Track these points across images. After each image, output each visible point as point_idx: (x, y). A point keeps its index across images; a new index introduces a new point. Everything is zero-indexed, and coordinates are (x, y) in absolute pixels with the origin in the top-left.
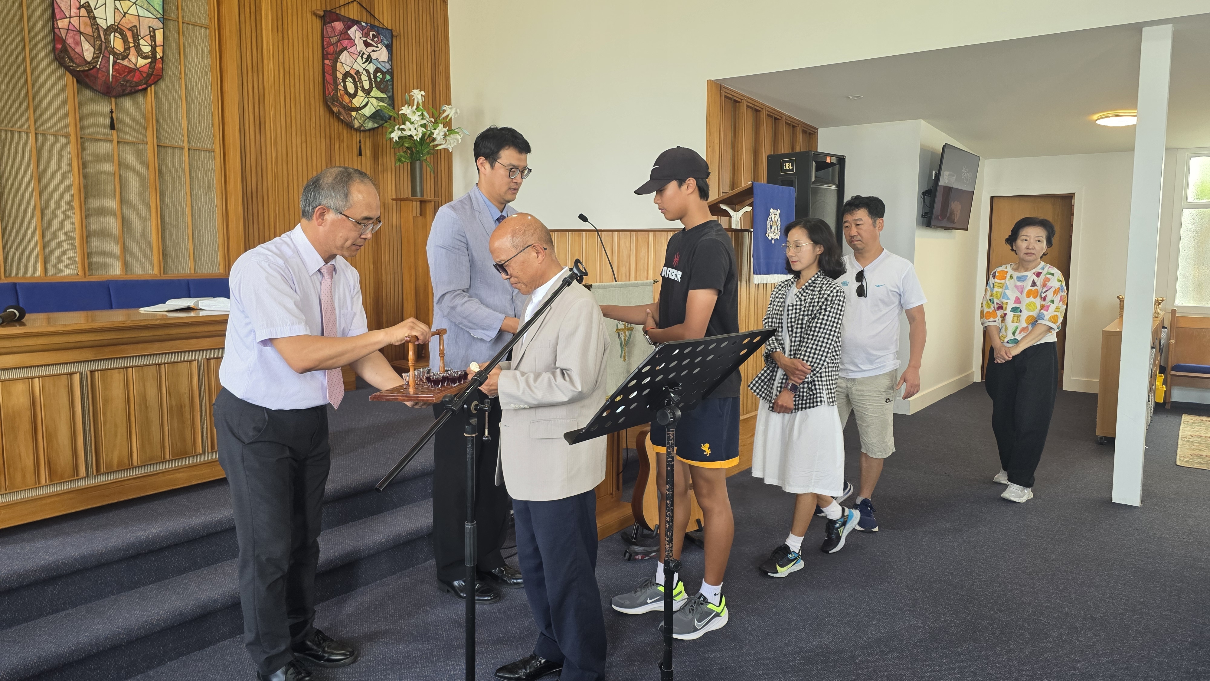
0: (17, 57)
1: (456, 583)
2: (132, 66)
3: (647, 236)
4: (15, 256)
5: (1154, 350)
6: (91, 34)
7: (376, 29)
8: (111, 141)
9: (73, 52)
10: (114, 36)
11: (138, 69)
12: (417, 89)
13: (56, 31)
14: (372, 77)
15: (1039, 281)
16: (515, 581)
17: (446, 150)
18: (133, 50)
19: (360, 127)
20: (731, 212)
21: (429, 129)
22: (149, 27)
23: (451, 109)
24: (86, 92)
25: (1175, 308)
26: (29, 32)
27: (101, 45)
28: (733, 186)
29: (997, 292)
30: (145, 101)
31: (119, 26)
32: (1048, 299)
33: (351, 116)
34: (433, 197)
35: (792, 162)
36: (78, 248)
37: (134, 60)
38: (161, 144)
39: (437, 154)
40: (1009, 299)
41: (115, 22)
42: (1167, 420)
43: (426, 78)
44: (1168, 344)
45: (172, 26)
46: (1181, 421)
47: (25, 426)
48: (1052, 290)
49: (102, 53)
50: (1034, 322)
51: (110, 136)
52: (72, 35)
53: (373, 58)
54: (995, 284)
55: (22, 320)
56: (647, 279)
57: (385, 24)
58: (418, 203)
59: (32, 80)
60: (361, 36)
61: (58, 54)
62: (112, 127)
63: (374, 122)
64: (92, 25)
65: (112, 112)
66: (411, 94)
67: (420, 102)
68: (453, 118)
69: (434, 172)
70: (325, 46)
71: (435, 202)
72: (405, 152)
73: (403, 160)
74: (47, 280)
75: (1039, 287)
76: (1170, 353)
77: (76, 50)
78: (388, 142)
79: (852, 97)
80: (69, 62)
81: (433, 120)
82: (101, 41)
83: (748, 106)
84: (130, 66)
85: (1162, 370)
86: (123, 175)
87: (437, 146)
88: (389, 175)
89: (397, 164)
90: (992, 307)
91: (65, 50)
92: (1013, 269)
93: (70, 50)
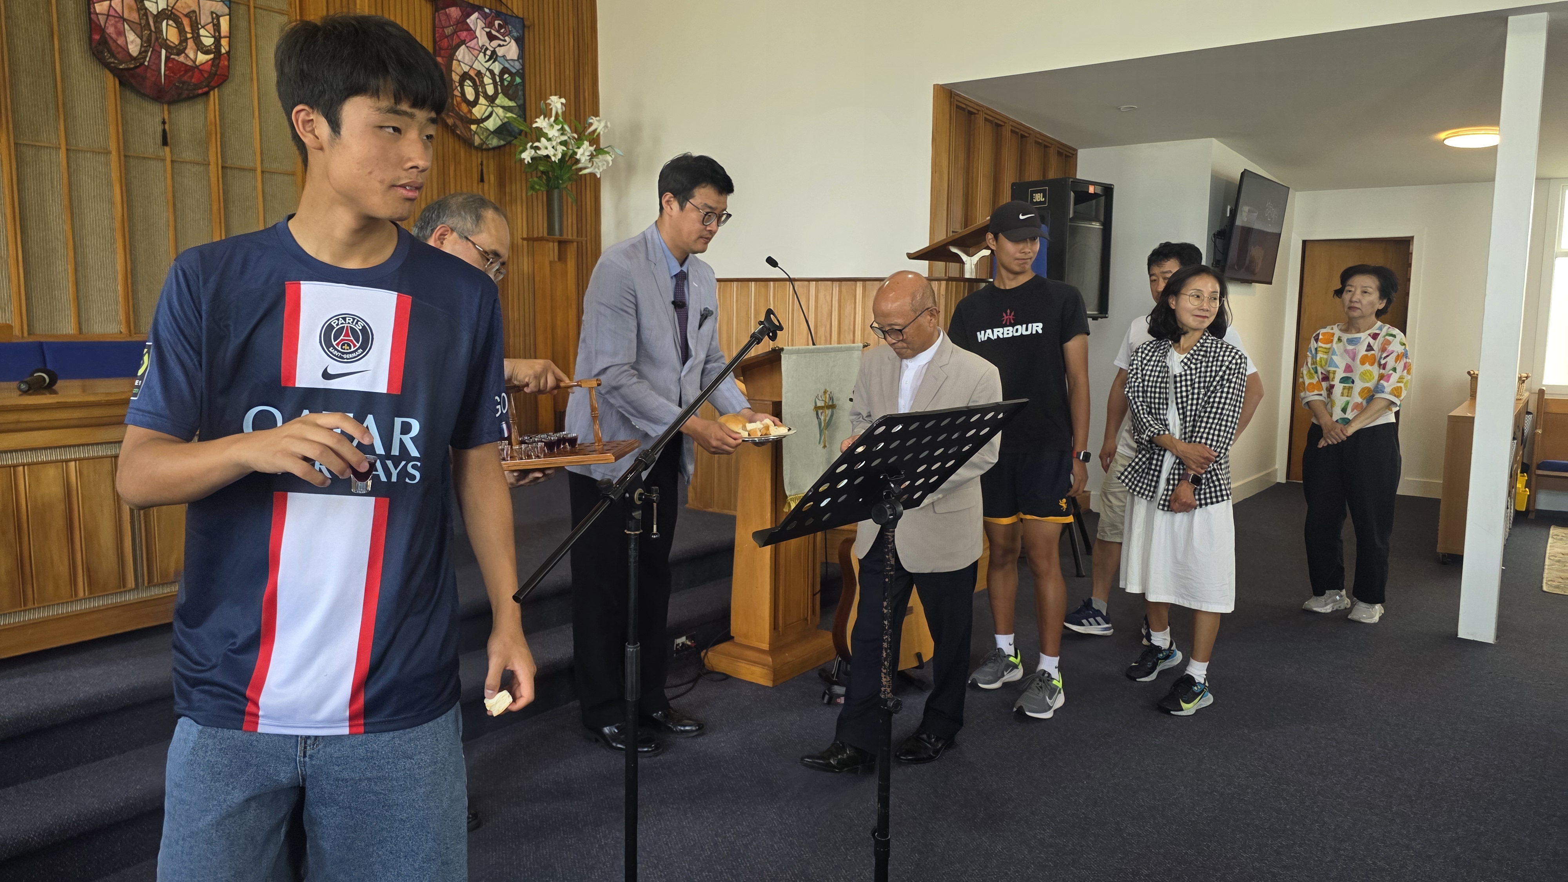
0: (43, 50)
1: (606, 730)
2: (190, 63)
3: (854, 287)
4: (42, 308)
5: (1515, 441)
6: (137, 20)
7: (503, 17)
8: (163, 160)
9: (115, 44)
10: (167, 25)
11: (197, 67)
12: (556, 95)
13: (93, 16)
14: (498, 79)
15: (1376, 345)
16: (682, 728)
17: (593, 175)
18: (191, 43)
19: (482, 145)
20: (964, 257)
21: (571, 147)
22: (212, 13)
23: (599, 121)
24: (131, 96)
25: (1544, 388)
26: (58, 18)
27: (150, 35)
28: (966, 223)
29: (1321, 358)
30: (206, 109)
31: (173, 11)
32: (1389, 367)
33: (471, 130)
34: (575, 237)
35: (1044, 192)
36: (121, 299)
37: (192, 56)
38: (227, 165)
39: (581, 180)
40: (1337, 367)
41: (168, 6)
42: (1529, 533)
43: (567, 82)
44: (1534, 434)
45: (241, 12)
46: (1549, 534)
47: (58, 522)
48: (1394, 355)
49: (152, 45)
50: (1370, 396)
51: (161, 154)
52: (113, 22)
53: (500, 54)
54: (1319, 349)
55: (54, 388)
56: (854, 342)
57: (515, 11)
58: (556, 244)
59: (62, 80)
60: (484, 26)
61: (96, 47)
62: (165, 143)
63: (500, 139)
64: (139, 10)
65: (164, 123)
66: (549, 101)
67: (560, 112)
68: (602, 133)
69: (577, 203)
70: (438, 39)
71: (578, 242)
72: (540, 178)
73: (538, 187)
74: (82, 339)
75: (1376, 351)
76: (1536, 447)
77: (119, 42)
78: (518, 165)
79: (1122, 108)
80: (110, 58)
81: (576, 136)
82: (150, 30)
83: (986, 119)
84: (187, 63)
85: (1525, 469)
86: (179, 205)
87: (581, 169)
88: (519, 207)
89: (530, 193)
90: (1316, 377)
91: (104, 41)
92: (1341, 330)
93: (111, 42)
